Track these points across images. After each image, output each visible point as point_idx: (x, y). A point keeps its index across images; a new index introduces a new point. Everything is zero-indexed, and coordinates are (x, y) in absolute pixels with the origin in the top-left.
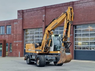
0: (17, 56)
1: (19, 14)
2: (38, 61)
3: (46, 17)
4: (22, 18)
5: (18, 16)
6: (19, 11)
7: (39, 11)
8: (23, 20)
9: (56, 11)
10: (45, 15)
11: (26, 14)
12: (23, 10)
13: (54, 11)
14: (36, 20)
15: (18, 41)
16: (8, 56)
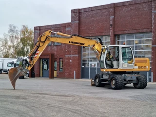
0: (70, 77)
1: (73, 15)
2: (114, 82)
3: (115, 19)
4: (78, 22)
5: (72, 17)
6: (73, 11)
7: (104, 11)
8: (80, 24)
9: (131, 10)
10: (113, 17)
11: (83, 16)
12: (79, 10)
13: (128, 11)
14: (100, 24)
15: (72, 56)
16: (58, 77)
